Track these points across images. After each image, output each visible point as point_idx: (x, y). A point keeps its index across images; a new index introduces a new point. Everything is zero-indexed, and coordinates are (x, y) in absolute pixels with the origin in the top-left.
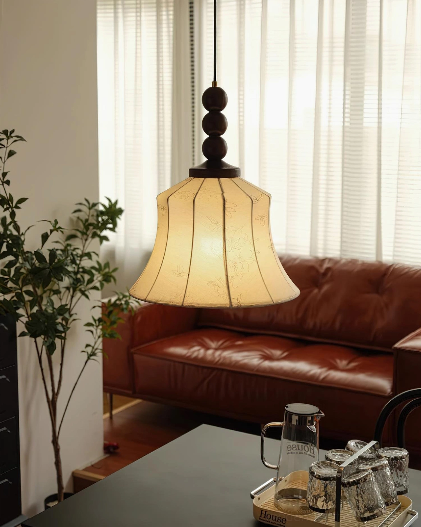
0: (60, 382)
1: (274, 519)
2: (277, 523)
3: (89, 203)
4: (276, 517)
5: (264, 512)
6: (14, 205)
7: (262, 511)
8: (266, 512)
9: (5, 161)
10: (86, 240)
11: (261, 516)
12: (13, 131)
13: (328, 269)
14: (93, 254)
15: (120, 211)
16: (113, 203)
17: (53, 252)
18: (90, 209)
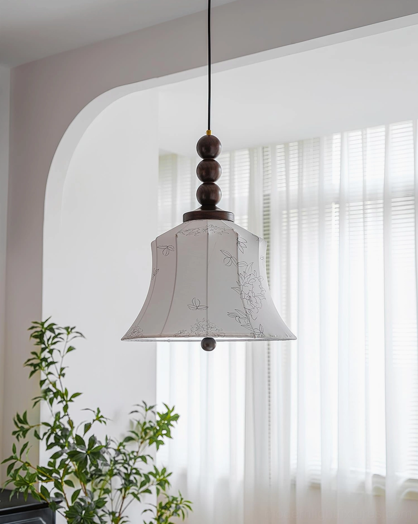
3: (146, 405)
6: (68, 399)
9: (63, 356)
12: (74, 328)
14: (148, 458)
15: (176, 417)
16: (171, 409)
17: (93, 438)
18: (147, 410)
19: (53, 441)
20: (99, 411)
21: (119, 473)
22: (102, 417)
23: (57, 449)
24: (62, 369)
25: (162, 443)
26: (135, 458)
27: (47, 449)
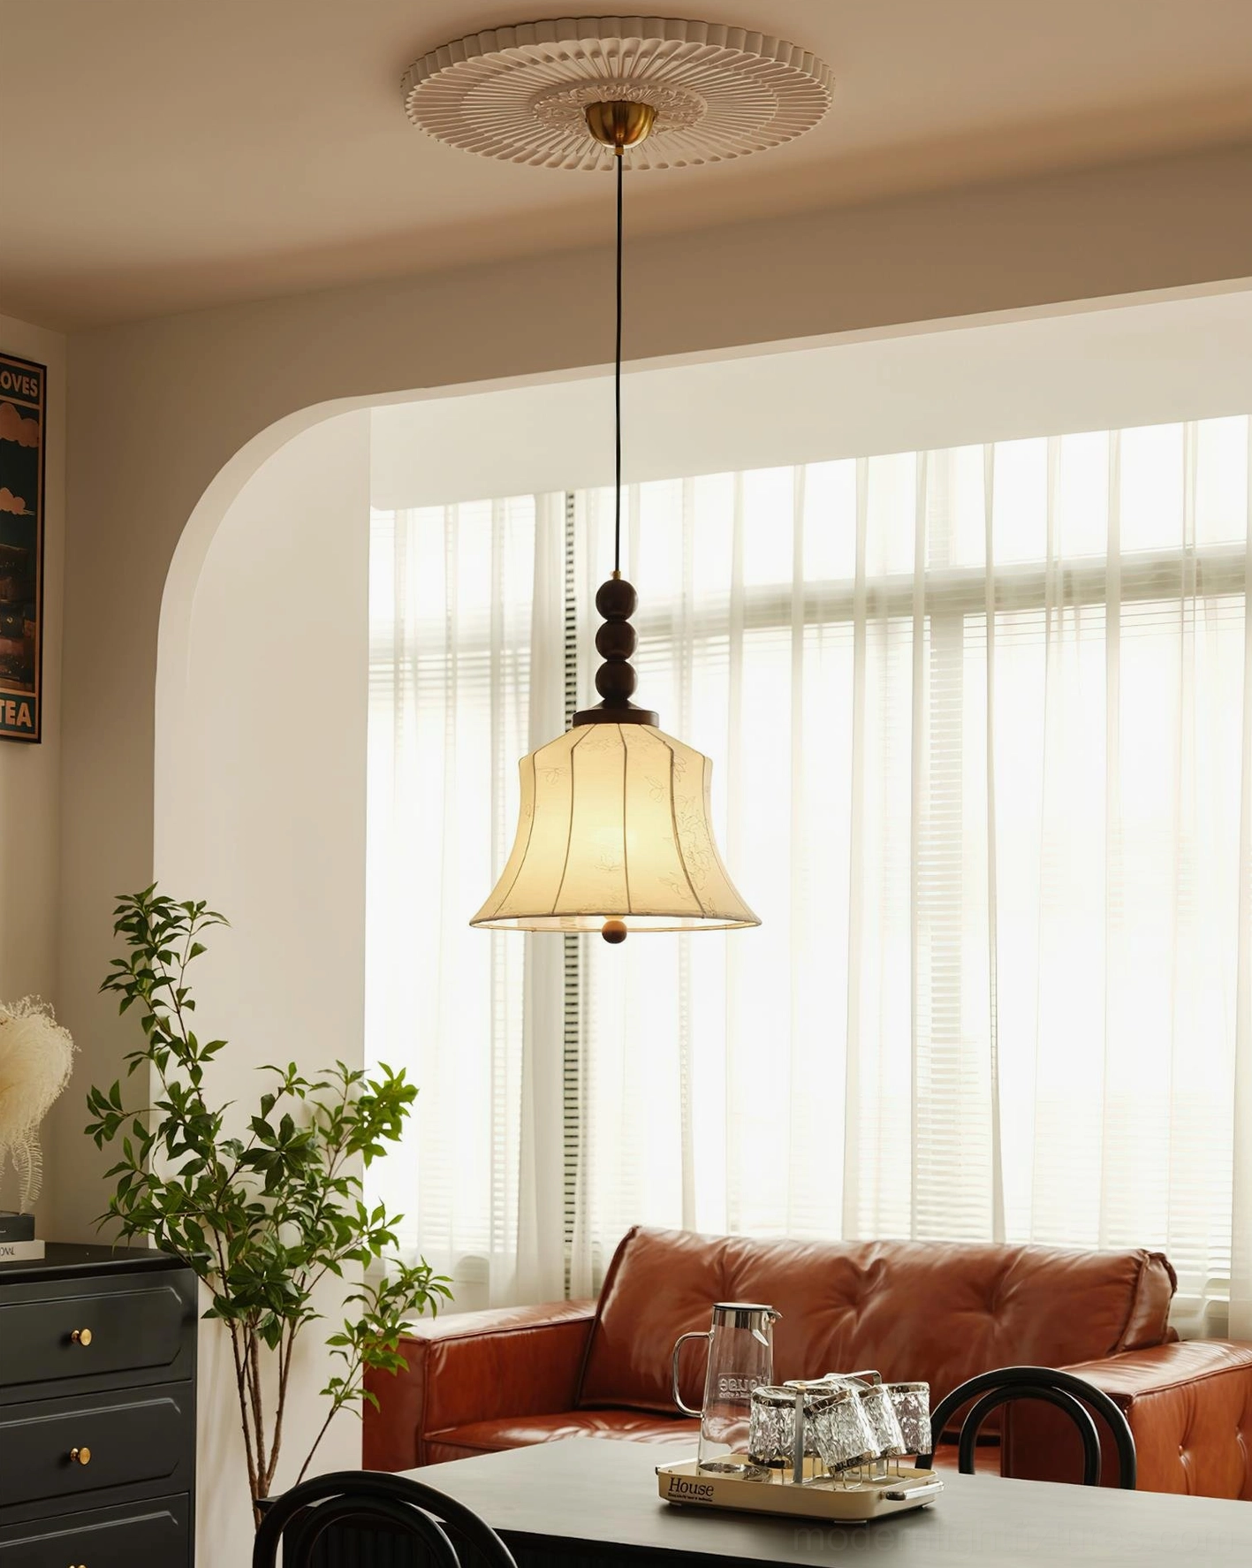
0: (275, 1450)
1: (693, 1490)
2: (700, 1496)
3: (346, 1072)
4: (696, 1486)
5: (676, 1482)
6: (198, 1057)
7: (673, 1479)
8: (679, 1480)
9: (184, 965)
10: (337, 1152)
11: (671, 1490)
12: (203, 904)
13: (878, 1264)
14: (350, 1184)
15: (411, 1093)
16: (395, 1077)
17: (288, 1120)
18: (347, 1083)
19: (183, 1141)
20: (293, 1069)
21: (296, 1216)
22: (300, 1081)
23: (190, 1155)
24: (181, 993)
25: (380, 1151)
26: (326, 1187)
27: (170, 1158)
